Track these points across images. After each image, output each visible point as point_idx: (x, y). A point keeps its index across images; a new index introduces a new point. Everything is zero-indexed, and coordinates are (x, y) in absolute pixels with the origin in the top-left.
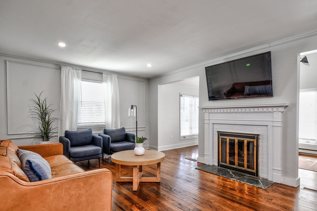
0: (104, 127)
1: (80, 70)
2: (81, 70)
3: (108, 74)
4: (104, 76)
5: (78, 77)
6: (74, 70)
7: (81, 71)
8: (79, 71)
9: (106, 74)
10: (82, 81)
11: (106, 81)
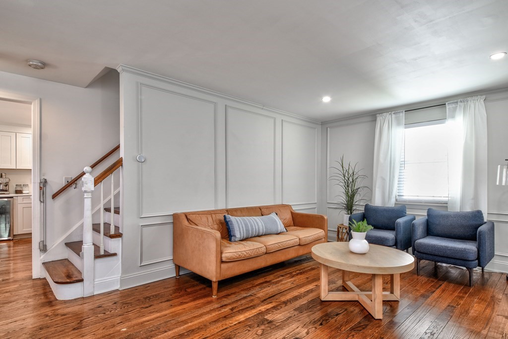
0: (445, 205)
1: (402, 112)
2: (404, 111)
3: (457, 102)
4: (449, 108)
5: (399, 124)
6: (393, 116)
7: (404, 113)
8: (401, 114)
9: (453, 103)
10: (405, 128)
11: (453, 117)
